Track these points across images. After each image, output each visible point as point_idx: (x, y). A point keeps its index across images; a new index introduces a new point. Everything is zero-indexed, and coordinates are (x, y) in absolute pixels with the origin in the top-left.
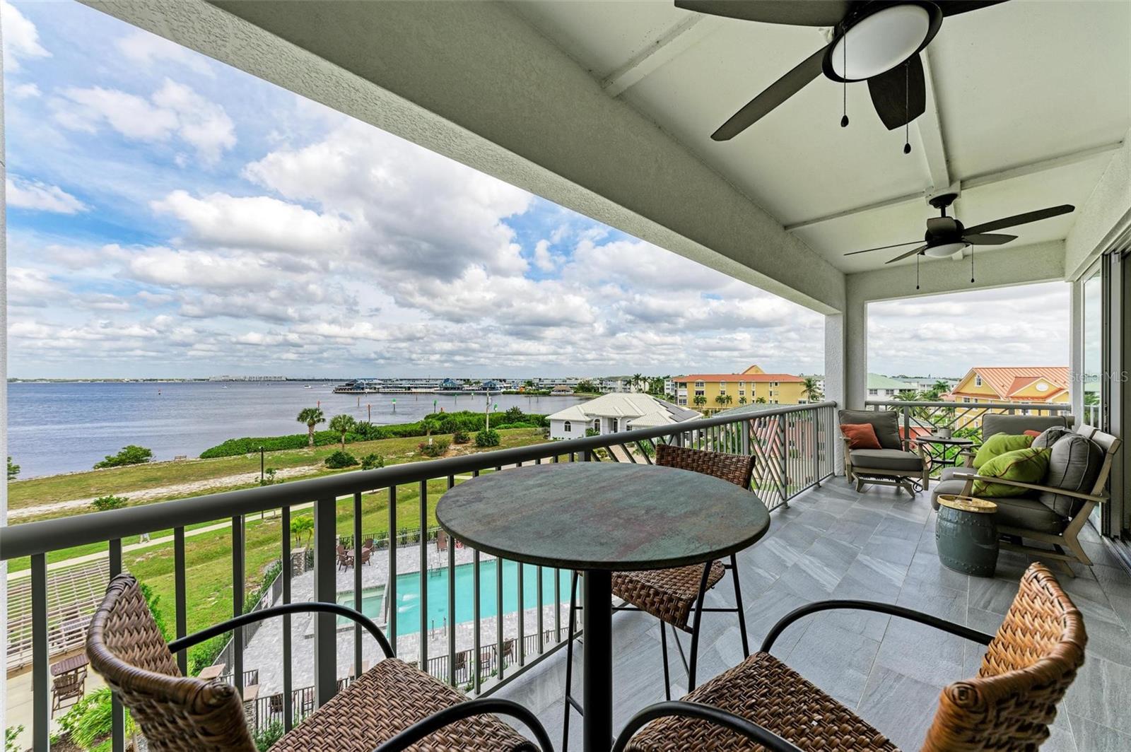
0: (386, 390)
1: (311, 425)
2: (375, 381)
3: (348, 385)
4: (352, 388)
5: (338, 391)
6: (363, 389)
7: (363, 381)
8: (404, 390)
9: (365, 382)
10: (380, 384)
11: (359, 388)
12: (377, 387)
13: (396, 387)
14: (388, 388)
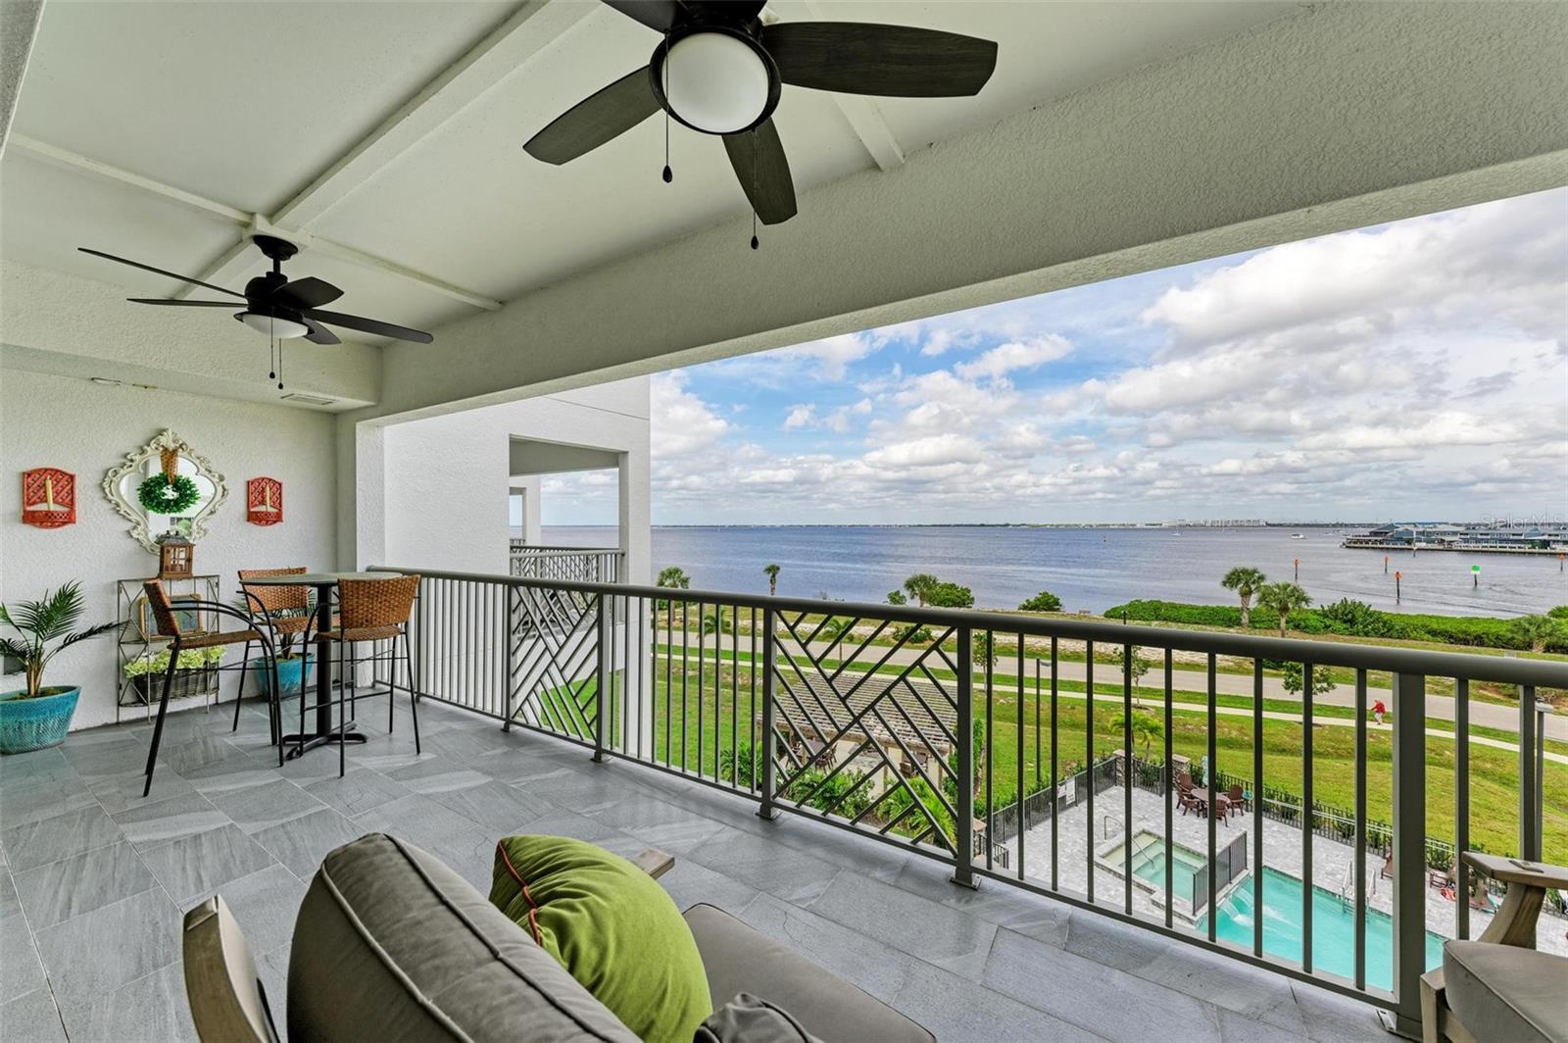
0: (1472, 546)
1: (1246, 594)
2: (1441, 528)
3: (1375, 534)
4: (1385, 539)
5: (1354, 544)
6: (1409, 542)
7: (1411, 528)
8: (1527, 548)
9: (1415, 530)
10: (1455, 533)
11: (1400, 539)
12: (1448, 538)
13: (1501, 541)
14: (1478, 541)
